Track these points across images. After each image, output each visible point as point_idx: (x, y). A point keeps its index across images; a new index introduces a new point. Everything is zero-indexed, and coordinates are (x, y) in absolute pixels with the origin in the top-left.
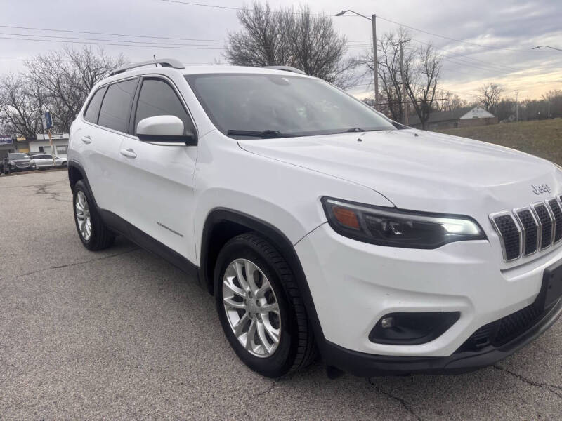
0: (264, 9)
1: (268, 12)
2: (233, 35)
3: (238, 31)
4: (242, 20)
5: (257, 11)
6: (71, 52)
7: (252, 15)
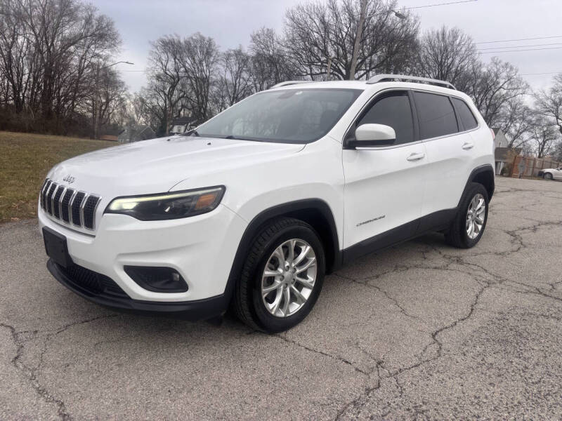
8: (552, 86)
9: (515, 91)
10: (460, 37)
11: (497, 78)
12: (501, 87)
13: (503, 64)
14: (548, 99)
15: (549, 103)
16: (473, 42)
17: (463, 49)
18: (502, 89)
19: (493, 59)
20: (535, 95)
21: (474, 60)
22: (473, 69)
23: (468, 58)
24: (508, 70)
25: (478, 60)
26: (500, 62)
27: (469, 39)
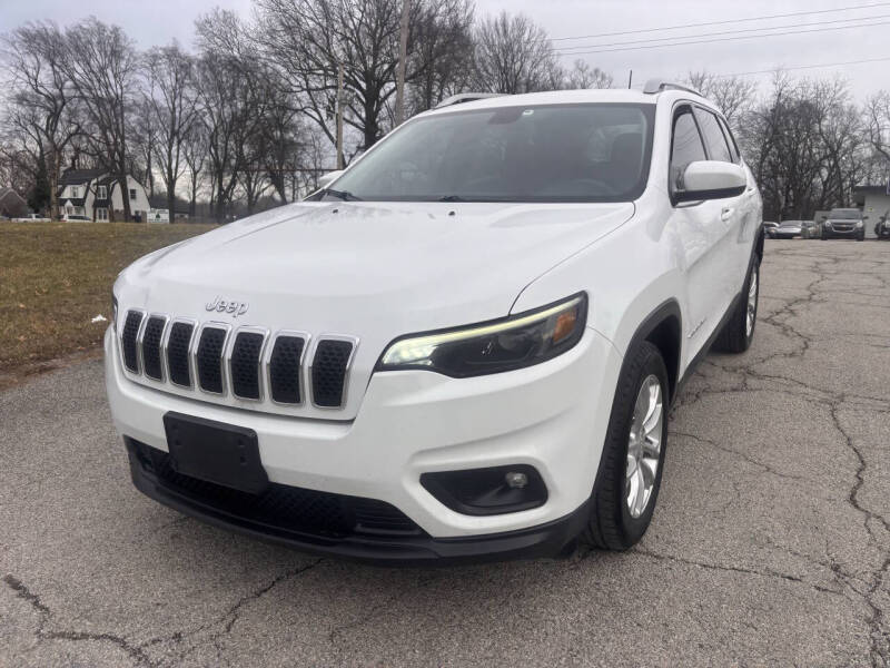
10: (528, 30)
13: (591, 70)
16: (547, 38)
17: (535, 49)
19: (577, 63)
21: (551, 65)
22: (552, 79)
23: (542, 62)
24: (599, 79)
25: (557, 65)
26: (587, 68)
27: (542, 32)
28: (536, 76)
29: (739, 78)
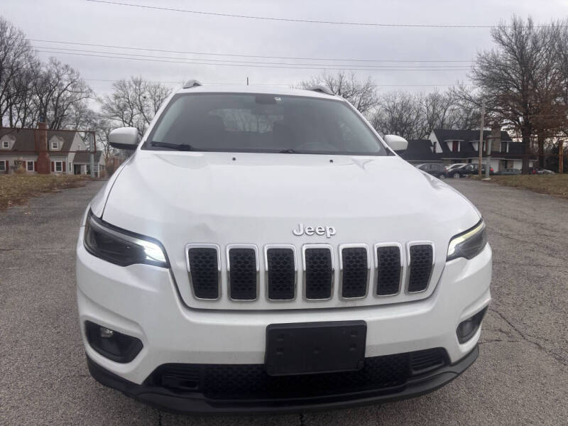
0: (526, 23)
1: (530, 27)
2: (483, 54)
3: (489, 50)
4: (496, 38)
5: (517, 27)
6: (328, 78)
7: (509, 31)
8: (114, 92)
9: (80, 94)
10: (9, 29)
11: (59, 79)
12: (65, 90)
13: (62, 65)
14: (113, 104)
15: (115, 108)
16: (26, 38)
17: (16, 44)
18: (66, 91)
19: (51, 59)
20: (99, 100)
21: (31, 58)
22: (32, 67)
23: (23, 54)
24: (69, 72)
25: (36, 58)
26: (59, 63)
27: (21, 33)
28: (18, 63)
29: (162, 84)
